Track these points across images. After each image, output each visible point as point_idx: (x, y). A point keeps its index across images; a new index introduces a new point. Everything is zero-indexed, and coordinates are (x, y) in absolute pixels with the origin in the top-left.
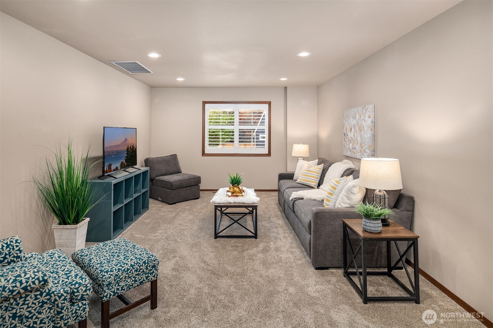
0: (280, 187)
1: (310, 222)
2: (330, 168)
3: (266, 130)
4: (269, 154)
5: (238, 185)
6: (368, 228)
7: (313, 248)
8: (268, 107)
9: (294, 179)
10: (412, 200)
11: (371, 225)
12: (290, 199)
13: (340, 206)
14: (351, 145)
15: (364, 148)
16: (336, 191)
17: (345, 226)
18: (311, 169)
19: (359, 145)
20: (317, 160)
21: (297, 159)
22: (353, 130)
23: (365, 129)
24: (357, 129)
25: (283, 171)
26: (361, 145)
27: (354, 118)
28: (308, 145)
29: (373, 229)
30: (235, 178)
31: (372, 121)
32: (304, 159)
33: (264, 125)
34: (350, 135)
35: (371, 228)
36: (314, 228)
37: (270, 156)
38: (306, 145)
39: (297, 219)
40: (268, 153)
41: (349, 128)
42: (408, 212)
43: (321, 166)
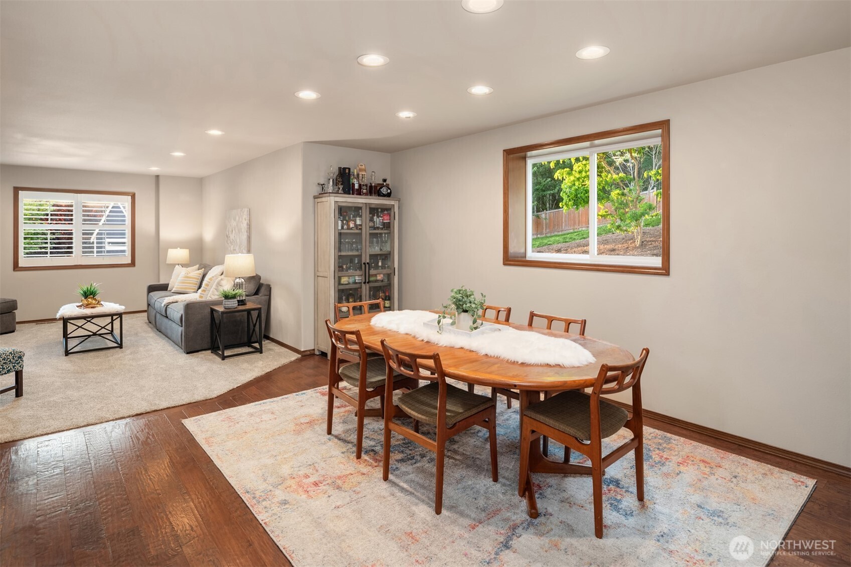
0: (149, 299)
1: (182, 315)
2: (210, 271)
3: (126, 232)
4: (133, 264)
5: (94, 297)
6: (227, 306)
7: (184, 336)
8: (131, 200)
9: (168, 289)
10: (269, 288)
11: (229, 303)
12: (163, 305)
13: (210, 299)
14: (232, 247)
15: (242, 249)
16: (209, 287)
17: (212, 310)
18: (189, 275)
19: (238, 247)
20: (198, 266)
21: (173, 266)
22: (234, 231)
23: (243, 231)
24: (237, 231)
25: (153, 282)
26: (239, 246)
27: (235, 220)
28: (188, 250)
29: (230, 306)
30: (89, 289)
31: (247, 224)
32: (183, 266)
33: (124, 224)
34: (232, 237)
35: (228, 306)
36: (185, 318)
37: (134, 266)
38: (184, 250)
39: (171, 322)
40: (130, 262)
41: (231, 230)
42: (266, 297)
43: (201, 271)
